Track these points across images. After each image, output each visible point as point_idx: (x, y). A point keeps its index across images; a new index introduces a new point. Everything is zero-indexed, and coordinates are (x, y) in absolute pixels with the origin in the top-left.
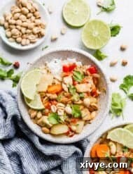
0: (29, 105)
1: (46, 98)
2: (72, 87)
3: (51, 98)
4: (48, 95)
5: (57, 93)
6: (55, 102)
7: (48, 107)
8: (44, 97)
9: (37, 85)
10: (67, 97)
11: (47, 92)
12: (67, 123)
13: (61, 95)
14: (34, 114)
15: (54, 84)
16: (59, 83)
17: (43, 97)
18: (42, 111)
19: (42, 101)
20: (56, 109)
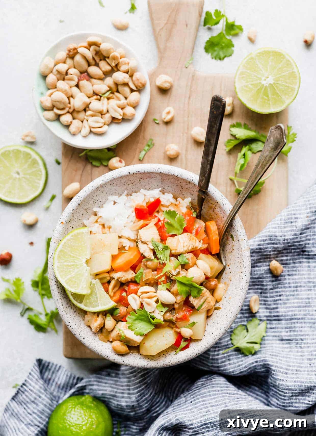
0: (82, 306)
1: (113, 283)
2: (161, 246)
3: (123, 280)
4: (116, 275)
5: (134, 268)
6: (133, 287)
7: (123, 302)
8: (109, 282)
9: (87, 262)
10: (155, 270)
11: (112, 270)
12: (170, 324)
13: (141, 269)
14: (97, 323)
15: (122, 248)
16: (132, 244)
17: (106, 284)
18: (111, 312)
19: (107, 291)
20: (138, 301)
